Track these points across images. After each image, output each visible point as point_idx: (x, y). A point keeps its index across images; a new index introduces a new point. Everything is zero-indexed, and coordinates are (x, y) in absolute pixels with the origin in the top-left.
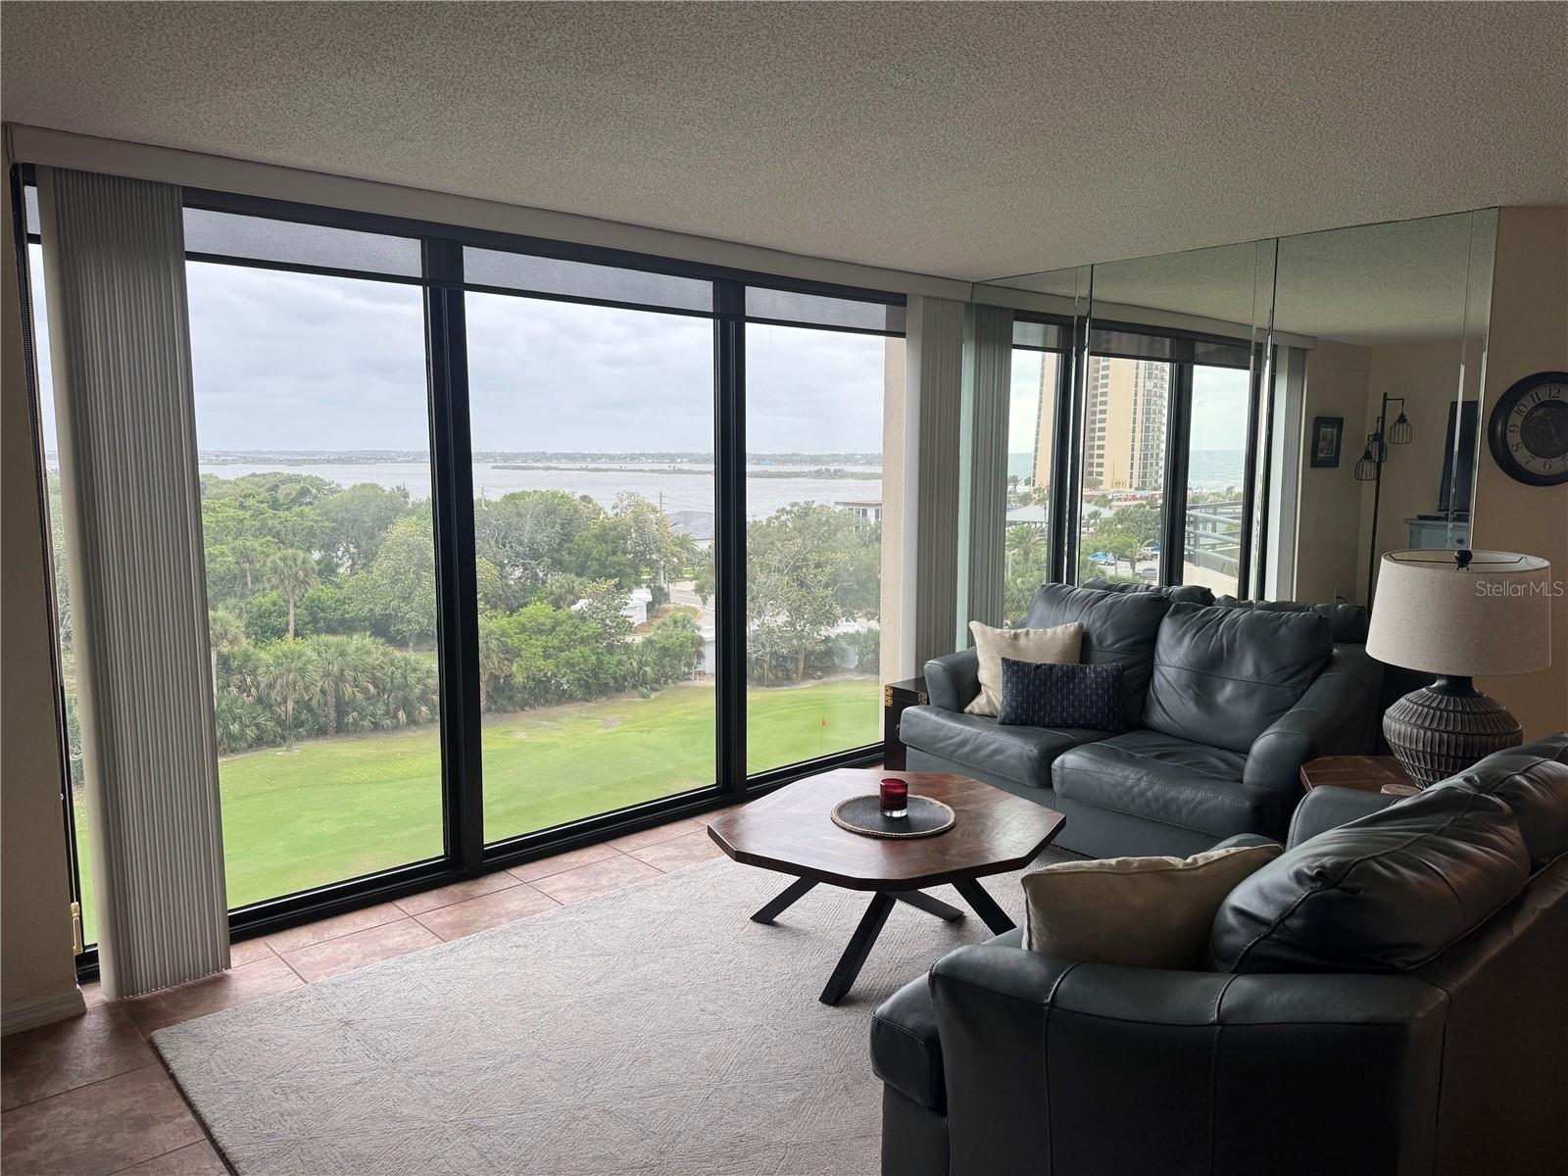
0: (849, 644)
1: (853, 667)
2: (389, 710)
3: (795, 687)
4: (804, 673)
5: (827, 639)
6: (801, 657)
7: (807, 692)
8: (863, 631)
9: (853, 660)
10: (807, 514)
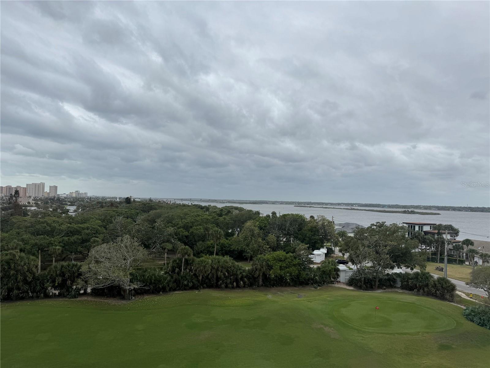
0: (397, 277)
1: (399, 286)
2: (231, 282)
3: (374, 292)
4: (378, 287)
5: (388, 274)
6: (377, 280)
7: (377, 294)
8: (403, 272)
9: (399, 284)
10: (382, 226)
